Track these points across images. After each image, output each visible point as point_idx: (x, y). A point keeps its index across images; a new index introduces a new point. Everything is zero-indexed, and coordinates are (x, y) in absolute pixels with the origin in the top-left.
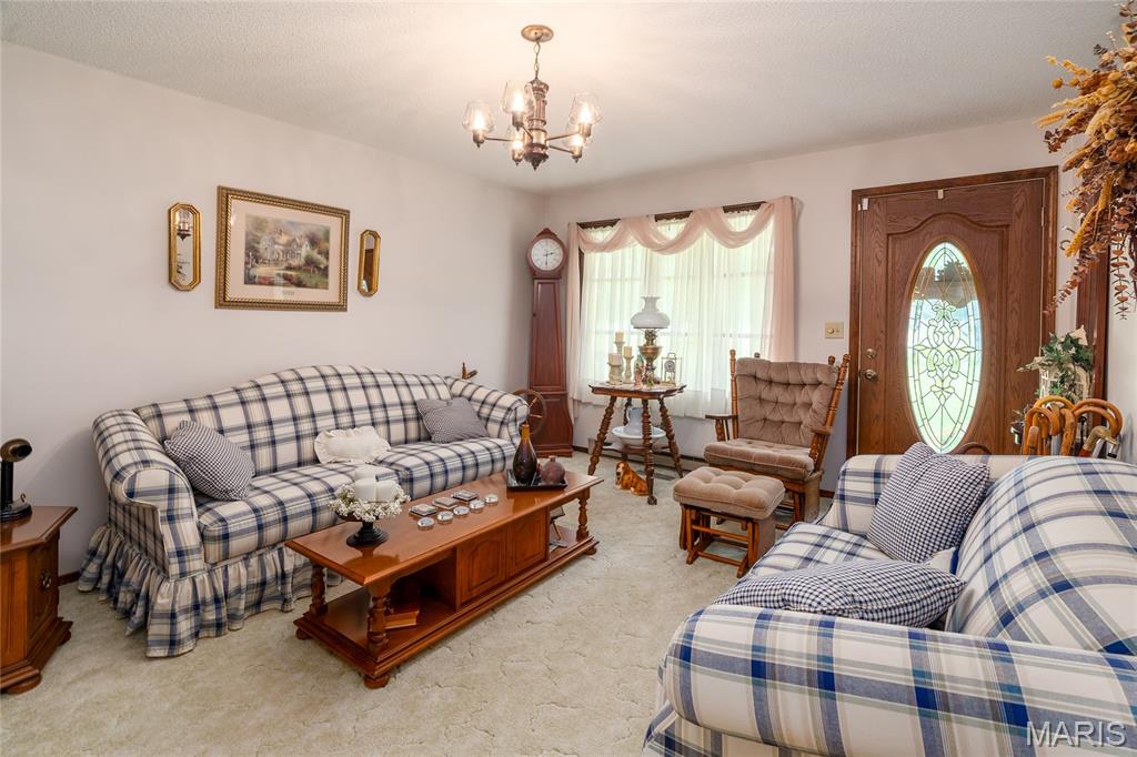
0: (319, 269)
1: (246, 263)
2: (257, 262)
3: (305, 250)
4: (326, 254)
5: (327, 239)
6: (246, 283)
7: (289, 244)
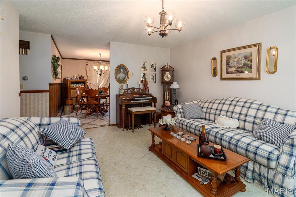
0: (248, 66)
1: (227, 68)
2: (229, 68)
3: (243, 61)
4: (251, 61)
5: (251, 56)
6: (227, 74)
7: (238, 61)
